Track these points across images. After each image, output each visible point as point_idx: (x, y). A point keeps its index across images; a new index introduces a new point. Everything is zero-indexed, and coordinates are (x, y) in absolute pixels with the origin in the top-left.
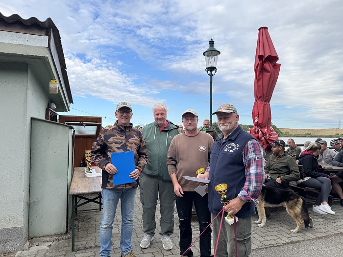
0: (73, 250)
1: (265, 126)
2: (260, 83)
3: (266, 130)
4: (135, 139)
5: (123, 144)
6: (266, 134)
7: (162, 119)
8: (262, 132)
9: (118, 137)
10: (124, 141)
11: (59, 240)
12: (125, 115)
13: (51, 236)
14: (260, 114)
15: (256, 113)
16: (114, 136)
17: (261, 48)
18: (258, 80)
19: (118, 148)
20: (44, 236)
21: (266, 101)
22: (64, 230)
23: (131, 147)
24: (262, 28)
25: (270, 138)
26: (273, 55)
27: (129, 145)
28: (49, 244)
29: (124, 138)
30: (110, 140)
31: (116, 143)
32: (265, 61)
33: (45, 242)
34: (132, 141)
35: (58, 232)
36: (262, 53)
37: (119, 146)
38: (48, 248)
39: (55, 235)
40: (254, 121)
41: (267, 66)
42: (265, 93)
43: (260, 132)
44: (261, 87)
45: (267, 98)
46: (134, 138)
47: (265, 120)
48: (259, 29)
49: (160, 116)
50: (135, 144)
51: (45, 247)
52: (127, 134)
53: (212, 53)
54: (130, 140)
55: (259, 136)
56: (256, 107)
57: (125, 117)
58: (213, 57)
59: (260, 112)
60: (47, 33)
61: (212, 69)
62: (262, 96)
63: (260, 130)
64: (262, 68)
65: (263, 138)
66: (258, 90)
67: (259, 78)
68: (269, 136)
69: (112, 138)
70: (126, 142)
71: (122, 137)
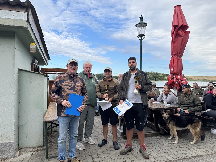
0: (47, 158)
1: (178, 75)
2: (175, 44)
3: (179, 77)
5: (72, 86)
6: (179, 80)
8: (176, 78)
10: (73, 85)
11: (38, 151)
12: (73, 67)
13: (33, 148)
14: (175, 66)
15: (172, 65)
17: (176, 20)
18: (173, 42)
19: (69, 89)
20: (29, 148)
21: (179, 57)
22: (42, 144)
23: (78, 89)
24: (177, 6)
25: (182, 83)
26: (185, 24)
28: (32, 153)
29: (73, 82)
30: (64, 84)
31: (68, 86)
32: (179, 29)
33: (29, 151)
34: (78, 84)
35: (38, 145)
36: (176, 24)
37: (70, 88)
38: (31, 156)
39: (36, 147)
40: (171, 71)
41: (180, 32)
42: (179, 51)
43: (175, 78)
44: (176, 47)
45: (180, 55)
47: (178, 70)
48: (175, 7)
49: (88, 69)
50: (80, 86)
51: (29, 155)
52: (75, 80)
53: (142, 25)
54: (77, 84)
55: (174, 81)
56: (172, 61)
58: (143, 28)
59: (175, 64)
60: (27, 11)
61: (142, 36)
62: (177, 53)
63: (175, 77)
64: (177, 34)
65: (177, 82)
66: (174, 49)
67: (175, 41)
68: (181, 81)
69: (65, 82)
70: (74, 85)
71: (72, 81)
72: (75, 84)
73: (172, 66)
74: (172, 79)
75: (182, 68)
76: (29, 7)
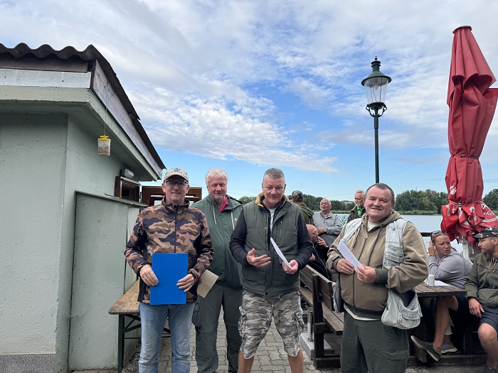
1: (470, 202)
2: (459, 124)
3: (472, 208)
4: (191, 225)
5: (170, 233)
6: (472, 217)
7: (222, 192)
8: (464, 212)
9: (165, 222)
10: (173, 230)
12: (176, 187)
14: (459, 179)
15: (453, 178)
16: (157, 220)
17: (459, 64)
18: (453, 120)
19: (163, 240)
21: (472, 156)
23: (183, 239)
24: (460, 29)
25: (482, 224)
26: (483, 73)
27: (181, 235)
29: (173, 224)
30: (152, 227)
31: (160, 231)
32: (467, 86)
34: (186, 228)
36: (459, 72)
37: (165, 236)
40: (449, 190)
41: (471, 93)
42: (468, 141)
43: (461, 213)
44: (460, 132)
45: (473, 151)
46: (189, 224)
47: (470, 190)
48: (455, 32)
49: (219, 188)
50: (191, 233)
52: (179, 218)
54: (181, 228)
55: (458, 220)
56: (453, 168)
57: (176, 190)
58: (380, 87)
59: (460, 176)
60: (91, 68)
61: (377, 106)
62: (464, 147)
63: (460, 209)
64: (461, 98)
65: (467, 223)
66: (455, 137)
67: (455, 116)
68: (480, 220)
69: (155, 224)
70: (176, 230)
71: (171, 222)
72: (177, 227)
73: (451, 181)
74: (452, 215)
75: (479, 185)
76: (95, 61)
